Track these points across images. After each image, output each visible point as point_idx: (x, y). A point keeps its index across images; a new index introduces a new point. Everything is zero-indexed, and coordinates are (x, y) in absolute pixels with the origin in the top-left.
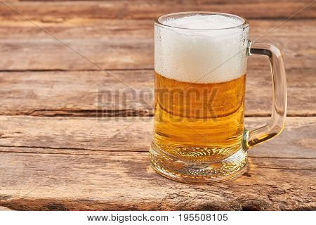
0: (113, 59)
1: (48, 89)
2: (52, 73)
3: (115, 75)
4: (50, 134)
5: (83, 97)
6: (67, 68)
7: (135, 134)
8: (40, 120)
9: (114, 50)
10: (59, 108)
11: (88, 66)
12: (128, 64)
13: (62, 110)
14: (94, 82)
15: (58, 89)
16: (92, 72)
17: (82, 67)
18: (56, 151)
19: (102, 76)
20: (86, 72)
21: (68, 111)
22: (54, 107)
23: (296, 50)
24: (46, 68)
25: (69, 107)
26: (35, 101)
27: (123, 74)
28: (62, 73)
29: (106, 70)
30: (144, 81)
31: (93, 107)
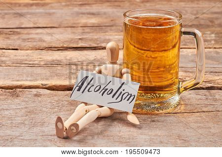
0: (84, 20)
1: (50, 37)
2: (49, 29)
3: (87, 30)
4: (59, 58)
5: (71, 41)
6: (57, 26)
8: (50, 52)
9: (84, 16)
10: (60, 46)
11: (70, 25)
12: (94, 24)
13: (61, 47)
14: (76, 33)
16: (73, 28)
17: (66, 25)
18: (64, 66)
19: (80, 30)
20: (69, 28)
21: (65, 48)
22: (56, 46)
23: (195, 15)
24: (45, 26)
25: (65, 46)
26: (44, 43)
27: (92, 29)
28: (55, 29)
29: (81, 27)
30: (105, 32)
31: (79, 45)
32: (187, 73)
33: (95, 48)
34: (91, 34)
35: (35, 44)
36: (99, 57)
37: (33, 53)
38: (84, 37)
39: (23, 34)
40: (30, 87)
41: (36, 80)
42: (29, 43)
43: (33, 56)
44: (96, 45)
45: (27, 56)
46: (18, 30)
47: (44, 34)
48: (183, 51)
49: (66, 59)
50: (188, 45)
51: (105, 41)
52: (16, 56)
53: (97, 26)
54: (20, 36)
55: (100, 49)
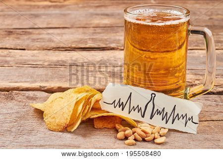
0: (96, 21)
1: (60, 37)
2: (61, 29)
3: (98, 30)
4: (64, 59)
5: (81, 41)
6: (69, 27)
7: (113, 59)
8: (57, 53)
9: (97, 17)
11: (83, 25)
12: (106, 24)
13: (69, 48)
14: (87, 34)
15: (65, 37)
16: (85, 29)
17: (78, 26)
18: (68, 67)
19: (91, 30)
20: (81, 29)
21: (73, 48)
22: (65, 46)
23: (209, 16)
24: (58, 26)
25: (73, 46)
26: (53, 43)
27: (104, 30)
28: (67, 29)
29: (93, 27)
30: (116, 33)
31: (87, 46)
32: (197, 76)
33: (103, 49)
34: (102, 35)
35: (43, 44)
36: (106, 58)
37: (39, 53)
38: (94, 37)
39: (34, 34)
40: (27, 90)
41: (35, 81)
42: (38, 43)
43: (38, 57)
44: (104, 46)
45: (32, 56)
46: (31, 30)
47: (54, 34)
48: (195, 52)
49: (72, 60)
50: (199, 46)
51: (115, 42)
52: (21, 56)
53: (109, 27)
54: (30, 36)
55: (108, 50)
